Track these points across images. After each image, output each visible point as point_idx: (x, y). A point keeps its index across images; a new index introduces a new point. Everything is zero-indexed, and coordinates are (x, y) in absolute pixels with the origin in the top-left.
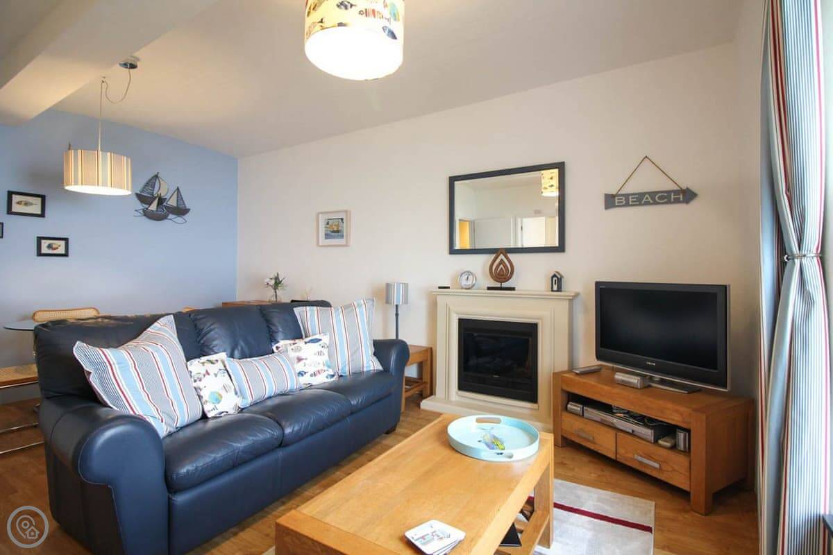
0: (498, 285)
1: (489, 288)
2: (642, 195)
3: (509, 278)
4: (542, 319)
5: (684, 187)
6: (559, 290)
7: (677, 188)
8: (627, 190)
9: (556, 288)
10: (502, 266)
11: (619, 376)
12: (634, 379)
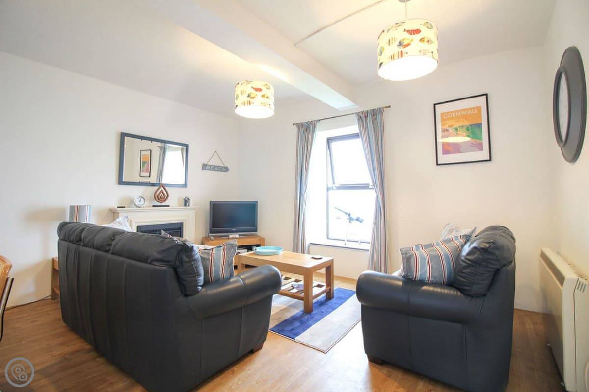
0: (159, 204)
1: (154, 206)
2: (215, 166)
3: (165, 200)
4: (185, 220)
5: (226, 166)
6: (189, 206)
7: (223, 166)
8: (209, 163)
9: (188, 204)
10: (162, 193)
11: (231, 236)
12: (237, 236)
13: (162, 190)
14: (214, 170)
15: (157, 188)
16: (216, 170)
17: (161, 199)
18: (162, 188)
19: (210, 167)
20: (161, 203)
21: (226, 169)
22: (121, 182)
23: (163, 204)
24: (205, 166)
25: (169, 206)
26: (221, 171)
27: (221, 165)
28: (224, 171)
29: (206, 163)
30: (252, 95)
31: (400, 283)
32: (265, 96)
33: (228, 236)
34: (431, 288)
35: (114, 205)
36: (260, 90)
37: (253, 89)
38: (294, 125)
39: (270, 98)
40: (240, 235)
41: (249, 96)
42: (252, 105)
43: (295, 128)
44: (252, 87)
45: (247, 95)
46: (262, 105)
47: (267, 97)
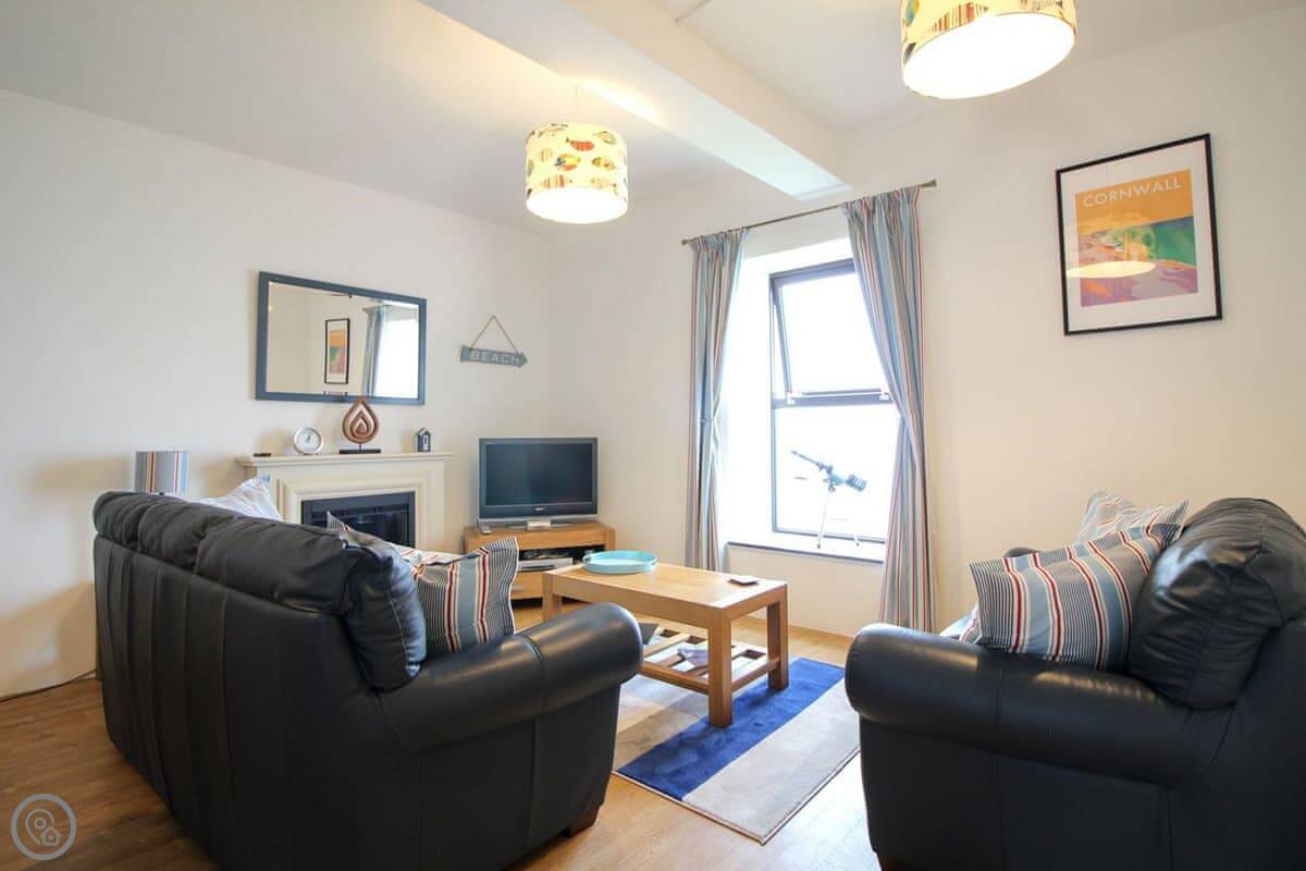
0: (356, 446)
1: (342, 452)
2: (493, 352)
3: (372, 436)
4: (419, 485)
5: (520, 352)
6: (429, 450)
7: (513, 351)
8: (479, 345)
9: (426, 447)
10: (361, 421)
11: (532, 524)
12: (546, 523)
13: (361, 412)
14: (491, 362)
15: (347, 407)
16: (495, 362)
17: (359, 436)
18: (361, 408)
19: (481, 356)
20: (360, 443)
21: (519, 360)
22: (261, 393)
23: (365, 446)
24: (467, 354)
25: (378, 451)
26: (510, 364)
27: (508, 349)
28: (514, 364)
29: (469, 345)
30: (569, 161)
31: (973, 662)
32: (602, 163)
33: (525, 524)
34: (1065, 679)
35: (246, 449)
36: (588, 146)
37: (569, 144)
38: (684, 242)
39: (614, 167)
40: (553, 522)
41: (560, 162)
42: (568, 186)
43: (688, 252)
44: (567, 140)
45: (554, 160)
46: (595, 185)
47: (606, 166)
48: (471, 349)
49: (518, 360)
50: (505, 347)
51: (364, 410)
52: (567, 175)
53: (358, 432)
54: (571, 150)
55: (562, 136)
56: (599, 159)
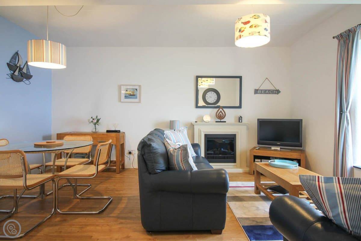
1: (216, 122)
2: (266, 90)
3: (224, 117)
4: (238, 132)
5: (277, 89)
6: (242, 122)
7: (275, 89)
8: (261, 88)
9: (241, 121)
10: (221, 113)
11: (273, 148)
12: (278, 148)
14: (265, 93)
16: (267, 93)
17: (220, 118)
18: (221, 110)
19: (261, 91)
20: (221, 119)
21: (278, 92)
22: (197, 106)
23: (222, 120)
24: (256, 91)
25: (225, 122)
26: (273, 93)
27: (273, 88)
28: (275, 93)
30: (242, 30)
33: (271, 148)
36: (248, 22)
37: (242, 24)
38: (334, 38)
40: (281, 148)
41: (240, 31)
42: (242, 37)
43: (336, 41)
44: (242, 23)
45: (238, 30)
46: (251, 35)
47: (255, 27)
48: (258, 90)
49: (276, 92)
50: (272, 88)
51: (222, 110)
52: (242, 34)
53: (220, 116)
54: (243, 25)
55: (240, 22)
56: (252, 25)
